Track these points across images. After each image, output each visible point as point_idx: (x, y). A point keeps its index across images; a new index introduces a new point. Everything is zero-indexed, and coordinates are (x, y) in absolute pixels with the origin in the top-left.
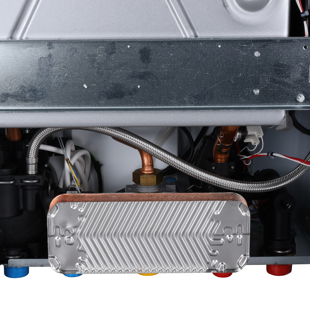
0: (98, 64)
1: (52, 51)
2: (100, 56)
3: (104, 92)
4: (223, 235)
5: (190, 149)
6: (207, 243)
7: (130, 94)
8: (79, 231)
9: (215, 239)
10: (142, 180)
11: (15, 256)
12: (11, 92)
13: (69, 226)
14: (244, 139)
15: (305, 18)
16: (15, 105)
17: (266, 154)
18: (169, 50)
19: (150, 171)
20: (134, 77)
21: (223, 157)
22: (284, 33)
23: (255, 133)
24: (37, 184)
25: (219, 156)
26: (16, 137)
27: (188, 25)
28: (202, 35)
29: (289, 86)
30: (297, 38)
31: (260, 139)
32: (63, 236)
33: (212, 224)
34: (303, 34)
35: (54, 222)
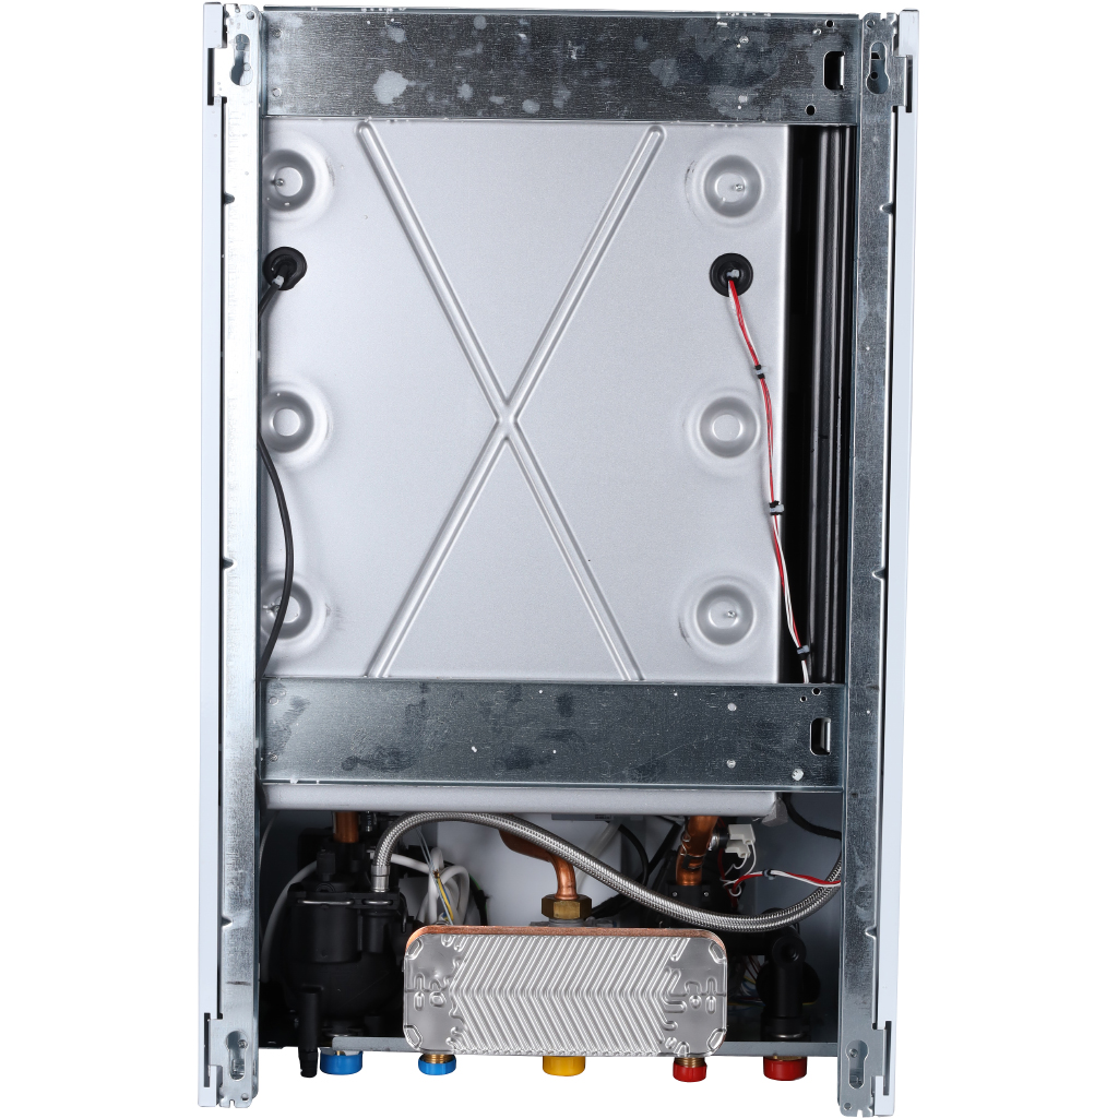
0: (495, 716)
1: (425, 695)
2: (499, 705)
3: (502, 758)
4: (684, 995)
5: (642, 874)
6: (659, 1010)
7: (542, 762)
8: (454, 984)
9: (670, 1003)
10: (557, 911)
11: (342, 1033)
12: (362, 756)
13: (437, 976)
14: (725, 847)
15: (805, 656)
16: (367, 776)
17: (761, 873)
18: (601, 698)
19: (570, 896)
20: (547, 737)
21: (692, 877)
22: (773, 677)
23: (741, 837)
24: (389, 908)
25: (685, 876)
26: (350, 837)
27: (630, 663)
28: (649, 677)
29: (781, 756)
30: (789, 685)
31: (751, 847)
32: (428, 991)
33: (667, 976)
34: (802, 681)
35: (416, 969)
